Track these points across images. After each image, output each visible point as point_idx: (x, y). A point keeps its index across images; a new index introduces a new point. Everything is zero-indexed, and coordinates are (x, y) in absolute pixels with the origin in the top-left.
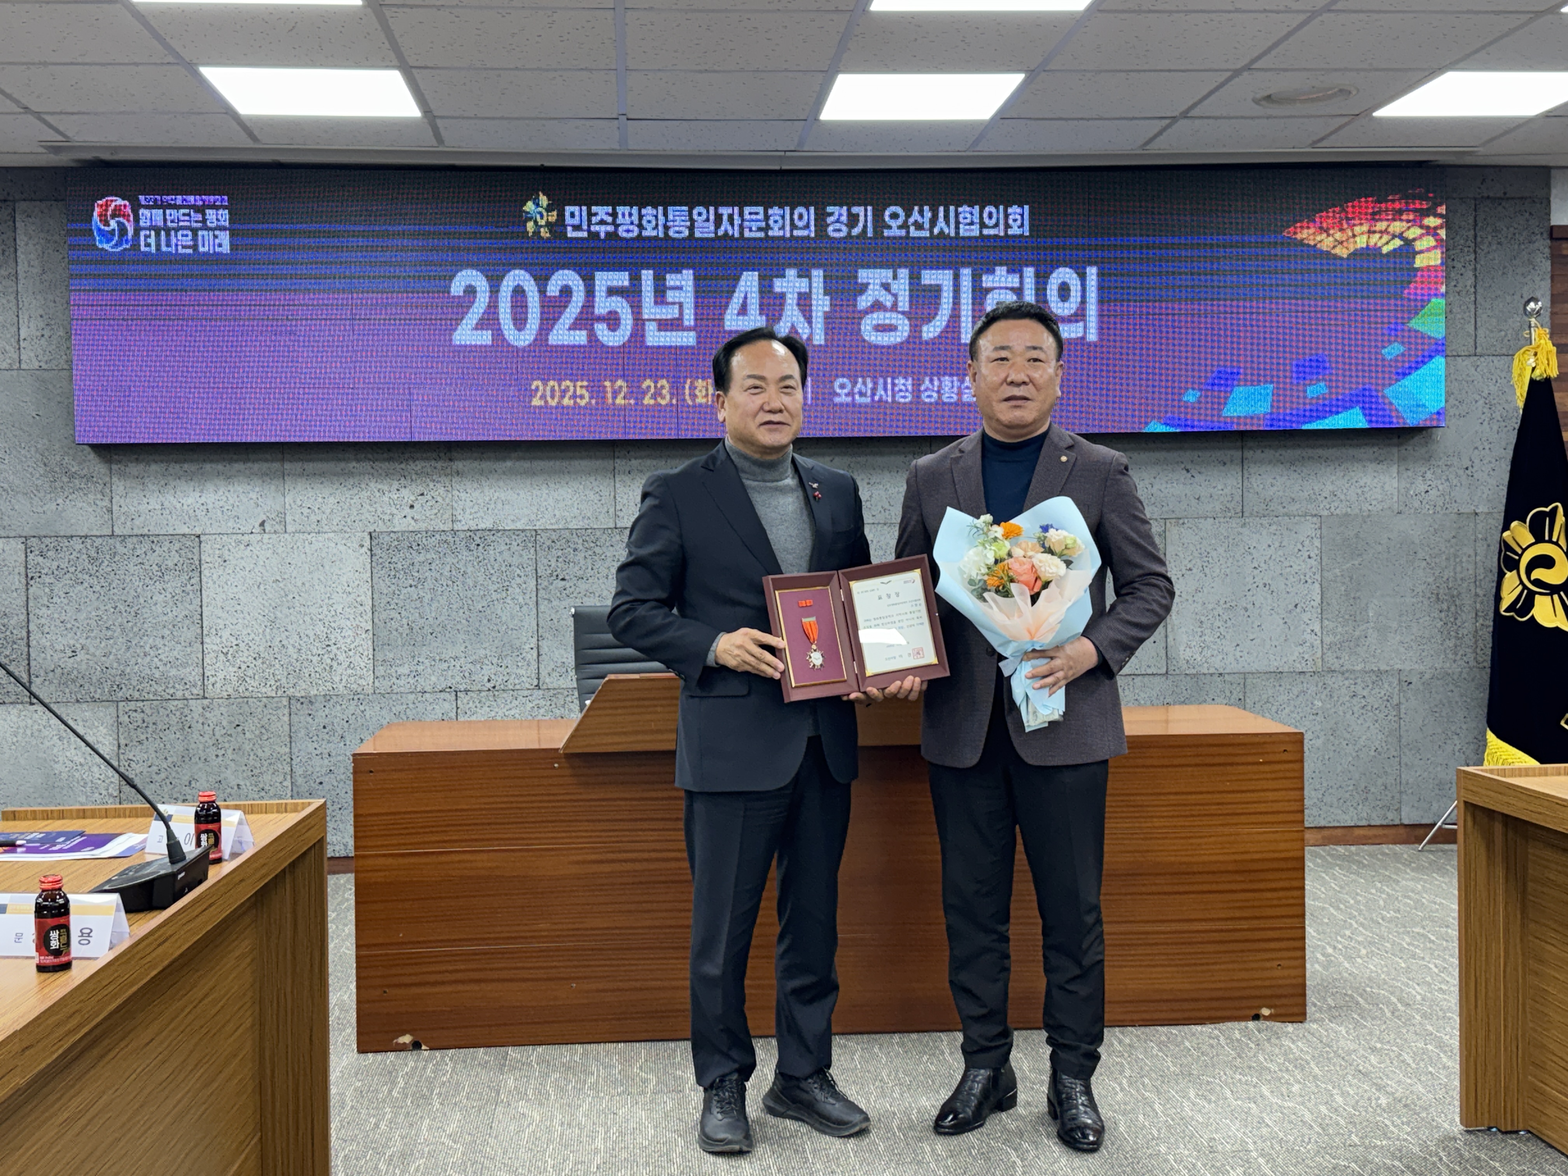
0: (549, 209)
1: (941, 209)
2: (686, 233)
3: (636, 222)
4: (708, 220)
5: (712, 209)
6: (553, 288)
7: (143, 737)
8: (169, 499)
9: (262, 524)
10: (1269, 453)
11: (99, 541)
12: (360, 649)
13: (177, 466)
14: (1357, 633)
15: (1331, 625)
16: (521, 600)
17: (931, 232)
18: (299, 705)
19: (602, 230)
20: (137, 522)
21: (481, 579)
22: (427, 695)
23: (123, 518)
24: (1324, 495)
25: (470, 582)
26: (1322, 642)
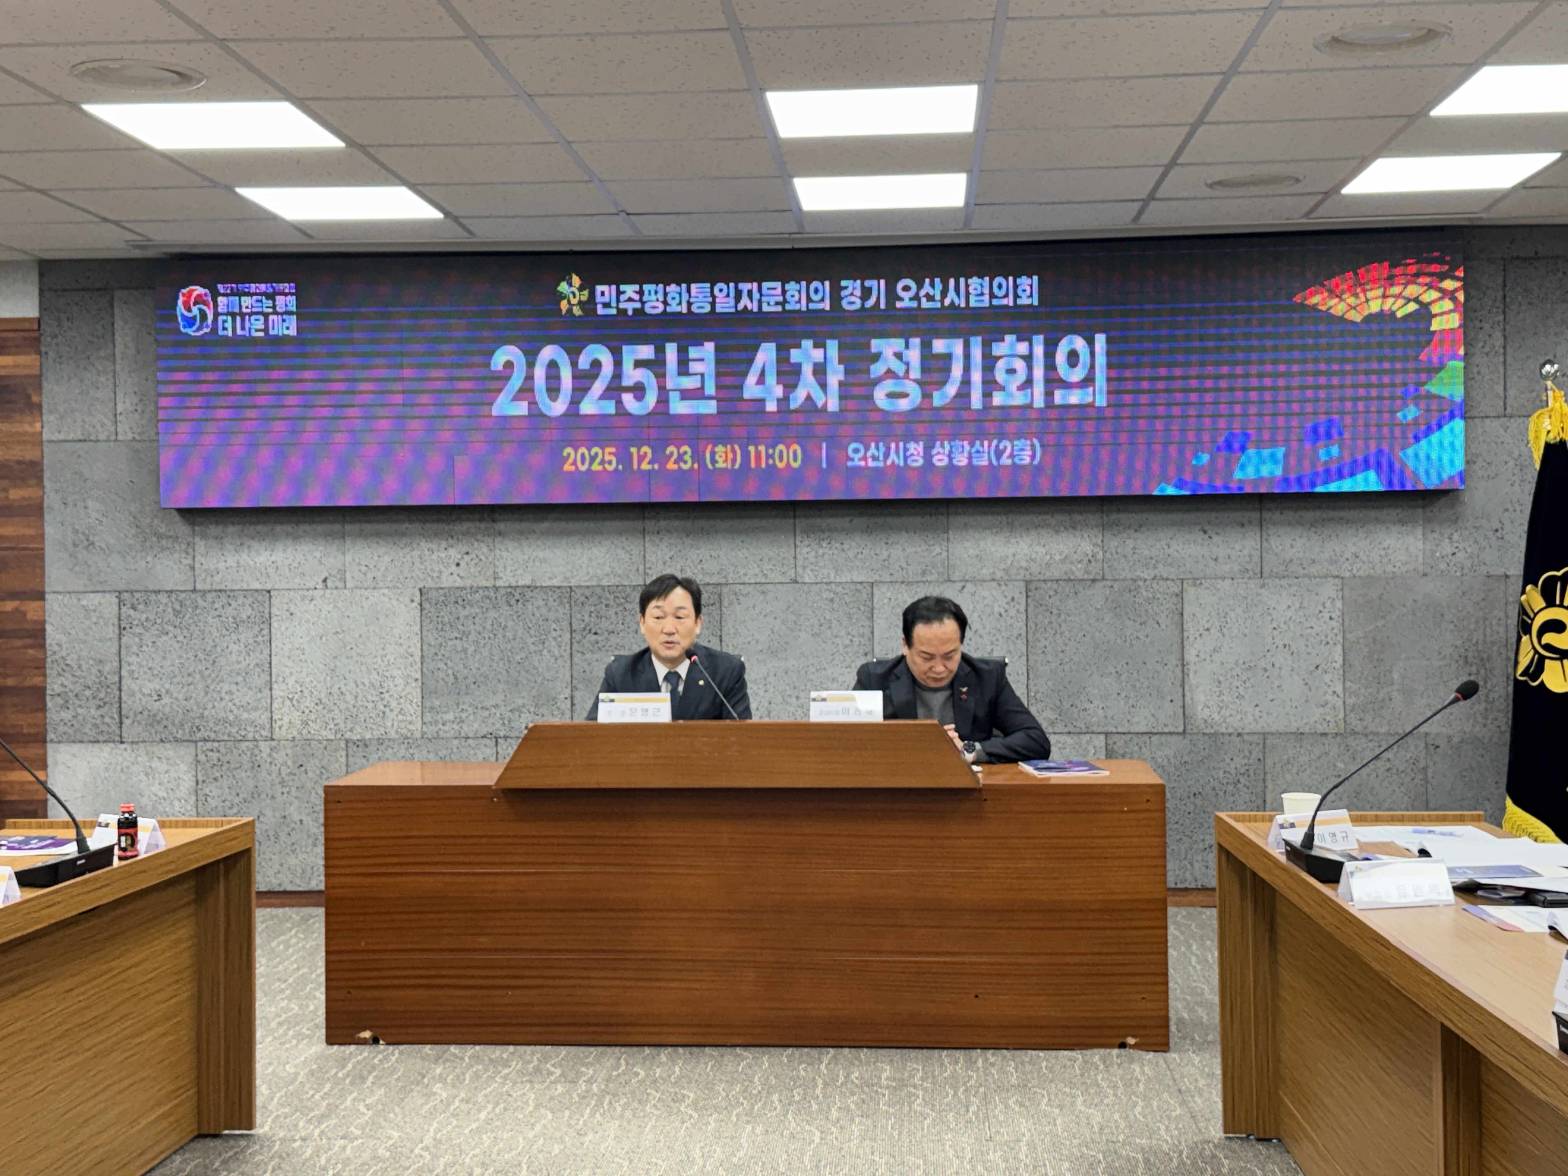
0: (581, 289)
1: (952, 282)
2: (707, 309)
3: (661, 299)
4: (728, 295)
5: (732, 285)
6: (584, 362)
7: (218, 775)
8: (244, 557)
9: (325, 580)
10: (1290, 515)
11: (183, 595)
12: (410, 697)
13: (252, 527)
14: (1381, 696)
15: (1355, 687)
16: (556, 653)
17: (942, 301)
18: (355, 748)
19: (630, 307)
20: (217, 578)
21: (520, 634)
22: (470, 741)
23: (203, 575)
24: (1346, 556)
25: (510, 635)
26: (1344, 703)
